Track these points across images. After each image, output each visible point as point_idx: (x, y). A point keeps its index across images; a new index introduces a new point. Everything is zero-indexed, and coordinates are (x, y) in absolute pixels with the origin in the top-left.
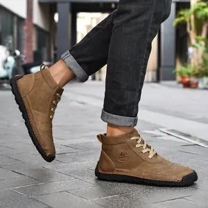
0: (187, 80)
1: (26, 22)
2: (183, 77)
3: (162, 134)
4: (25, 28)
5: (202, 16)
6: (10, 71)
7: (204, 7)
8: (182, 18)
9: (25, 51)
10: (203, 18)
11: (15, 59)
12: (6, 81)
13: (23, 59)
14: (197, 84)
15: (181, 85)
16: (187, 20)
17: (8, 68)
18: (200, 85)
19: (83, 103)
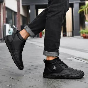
0: (85, 35)
1: (17, 14)
2: (83, 34)
4: (17, 16)
8: (82, 10)
9: (17, 26)
11: (13, 29)
13: (16, 29)
16: (84, 10)
17: (11, 33)
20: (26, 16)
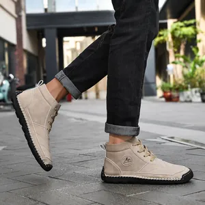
0: (169, 94)
2: (164, 92)
3: (164, 141)
4: (16, 53)
5: (180, 35)
6: (6, 93)
7: (181, 27)
8: (162, 38)
9: (17, 75)
10: (181, 37)
11: (10, 83)
12: (2, 103)
13: (17, 82)
14: (178, 97)
15: (163, 99)
16: (166, 39)
17: (4, 91)
18: (182, 99)
19: (81, 119)
20: (36, 54)
